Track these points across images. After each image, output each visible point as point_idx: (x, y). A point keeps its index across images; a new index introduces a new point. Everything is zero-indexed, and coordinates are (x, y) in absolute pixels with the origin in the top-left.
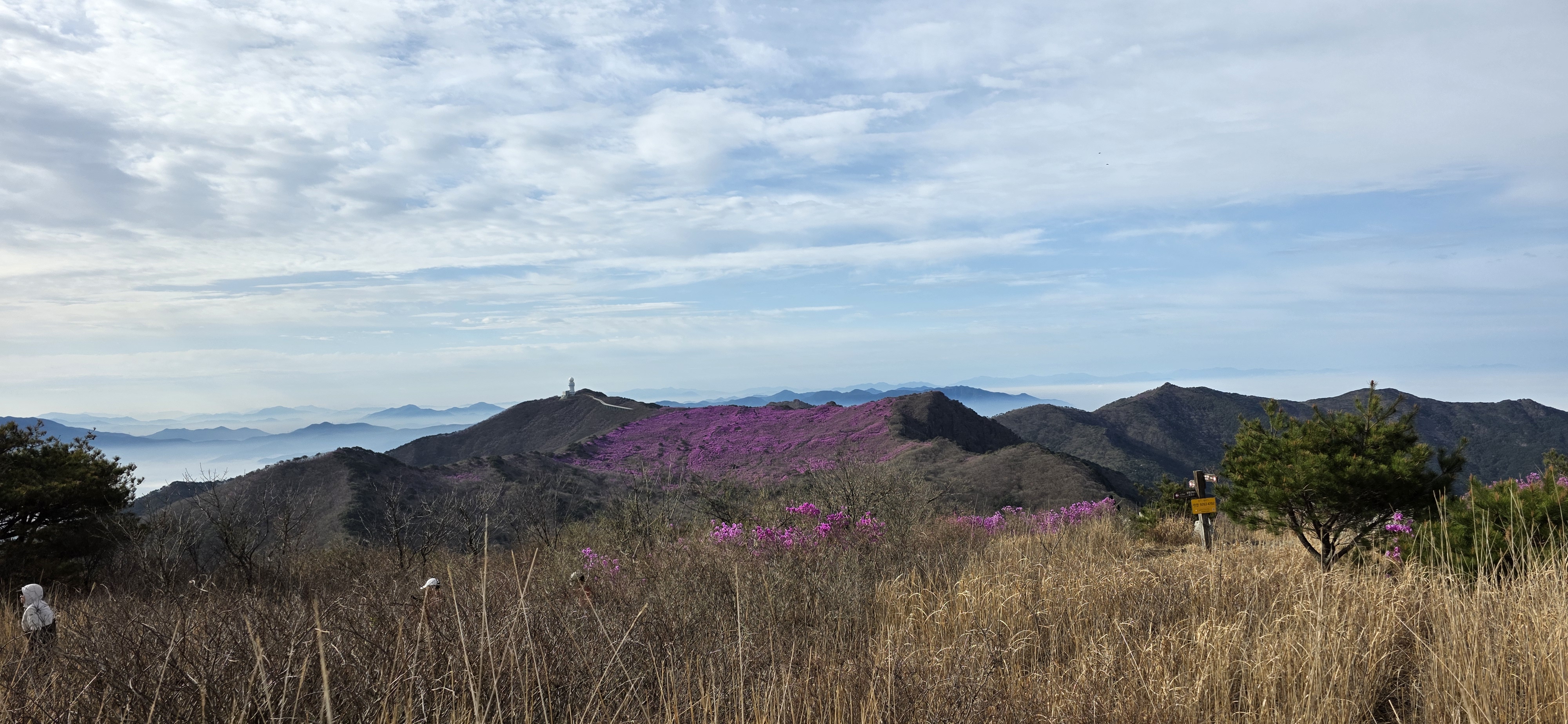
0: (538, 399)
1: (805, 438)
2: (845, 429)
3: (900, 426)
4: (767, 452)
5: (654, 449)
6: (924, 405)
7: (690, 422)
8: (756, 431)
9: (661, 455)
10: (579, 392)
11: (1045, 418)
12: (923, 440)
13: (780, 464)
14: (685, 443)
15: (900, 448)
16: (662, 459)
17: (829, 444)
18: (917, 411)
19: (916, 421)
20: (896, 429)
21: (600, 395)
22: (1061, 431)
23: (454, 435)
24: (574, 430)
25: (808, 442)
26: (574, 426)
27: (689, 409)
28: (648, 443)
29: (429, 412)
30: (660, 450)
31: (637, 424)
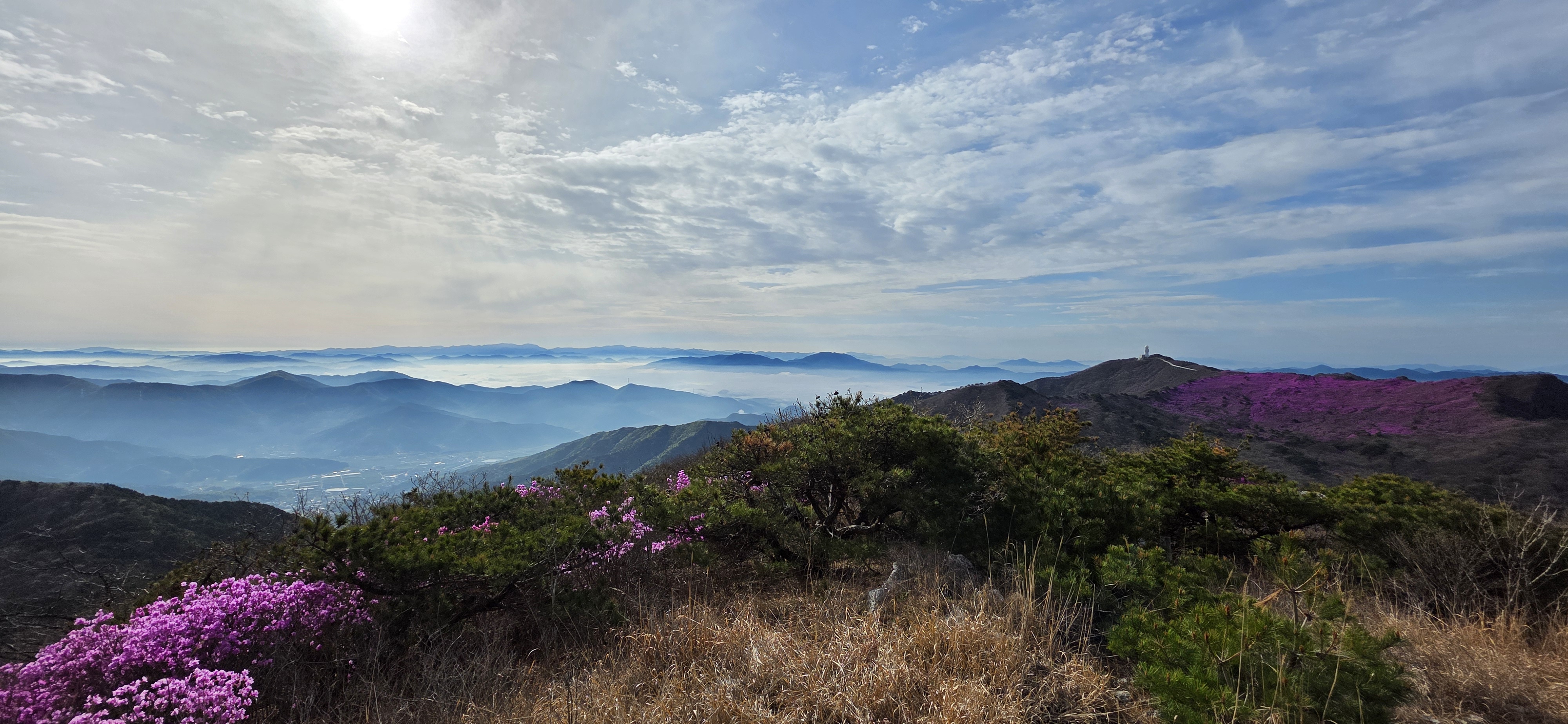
0: (1121, 359)
1: (1373, 405)
2: (1422, 401)
3: (1495, 404)
5: (1219, 401)
6: (1527, 386)
7: (1251, 383)
8: (1317, 395)
9: (1225, 406)
10: (1152, 356)
12: (1529, 419)
13: (1346, 424)
14: (1247, 399)
15: (1497, 423)
16: (1225, 409)
17: (1402, 412)
18: (1518, 392)
19: (1517, 400)
20: (1489, 406)
21: (1169, 359)
24: (1148, 381)
27: (1248, 373)
30: (1223, 402)
31: (1202, 381)
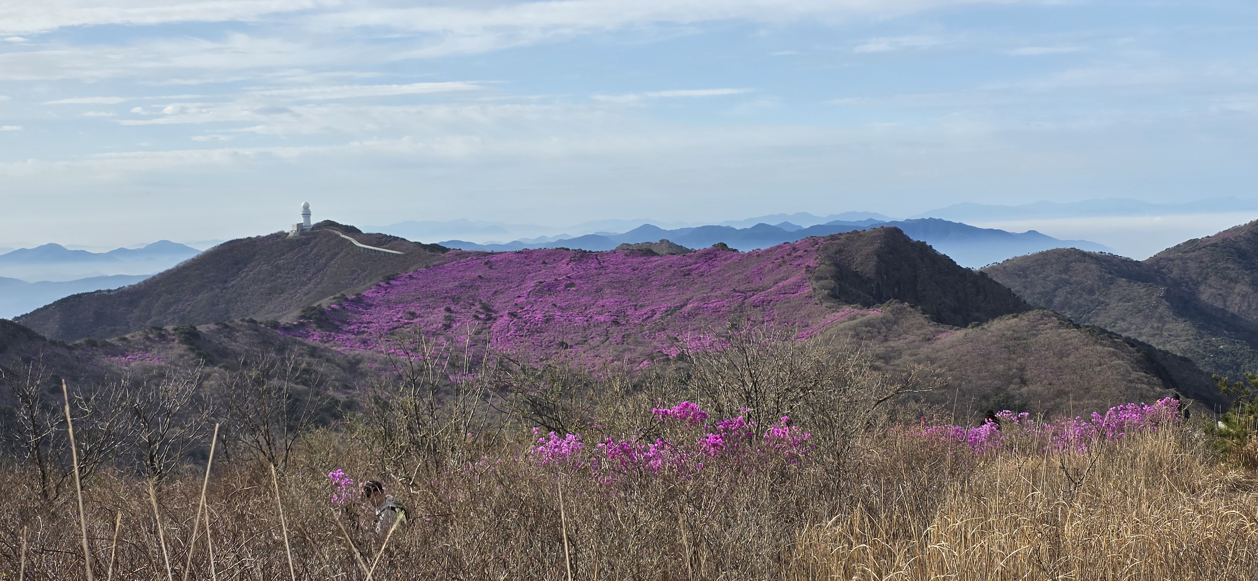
0: (253, 235)
1: (677, 302)
2: (742, 288)
3: (831, 283)
4: (616, 323)
5: (438, 317)
6: (870, 249)
7: (494, 274)
8: (599, 290)
9: (447, 327)
10: (318, 226)
11: (1066, 270)
12: (868, 305)
13: (637, 343)
14: (487, 309)
15: (830, 317)
16: (449, 333)
17: (716, 310)
18: (858, 259)
19: (856, 274)
20: (823, 287)
21: (351, 230)
22: (1091, 292)
23: (121, 293)
24: (310, 286)
25: (682, 307)
26: (310, 279)
27: (492, 253)
28: (428, 306)
29: (81, 255)
30: (446, 318)
31: (411, 277)
